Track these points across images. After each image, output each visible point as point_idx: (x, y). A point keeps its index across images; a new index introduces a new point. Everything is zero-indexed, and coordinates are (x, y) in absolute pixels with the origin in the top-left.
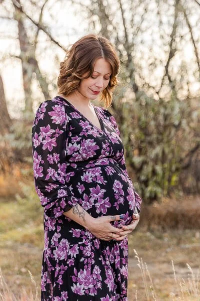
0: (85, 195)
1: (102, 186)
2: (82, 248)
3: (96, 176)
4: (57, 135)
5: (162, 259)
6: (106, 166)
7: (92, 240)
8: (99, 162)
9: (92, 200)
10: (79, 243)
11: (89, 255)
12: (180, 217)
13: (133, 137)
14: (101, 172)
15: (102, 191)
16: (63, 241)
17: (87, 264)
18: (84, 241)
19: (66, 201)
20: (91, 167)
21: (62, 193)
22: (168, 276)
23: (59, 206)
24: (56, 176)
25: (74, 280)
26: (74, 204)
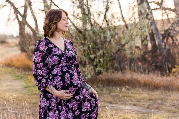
0: (52, 80)
1: (60, 76)
2: (51, 102)
3: (58, 72)
4: (42, 55)
5: (102, 100)
6: (64, 67)
7: (56, 99)
8: (60, 65)
9: (55, 82)
10: (50, 100)
11: (54, 105)
12: (111, 81)
13: (90, 46)
14: (60, 70)
15: (59, 78)
16: (44, 99)
17: (53, 109)
18: (52, 99)
19: (45, 84)
20: (57, 68)
21: (43, 80)
22: (104, 108)
23: (42, 86)
24: (41, 73)
25: (48, 116)
26: (48, 85)
